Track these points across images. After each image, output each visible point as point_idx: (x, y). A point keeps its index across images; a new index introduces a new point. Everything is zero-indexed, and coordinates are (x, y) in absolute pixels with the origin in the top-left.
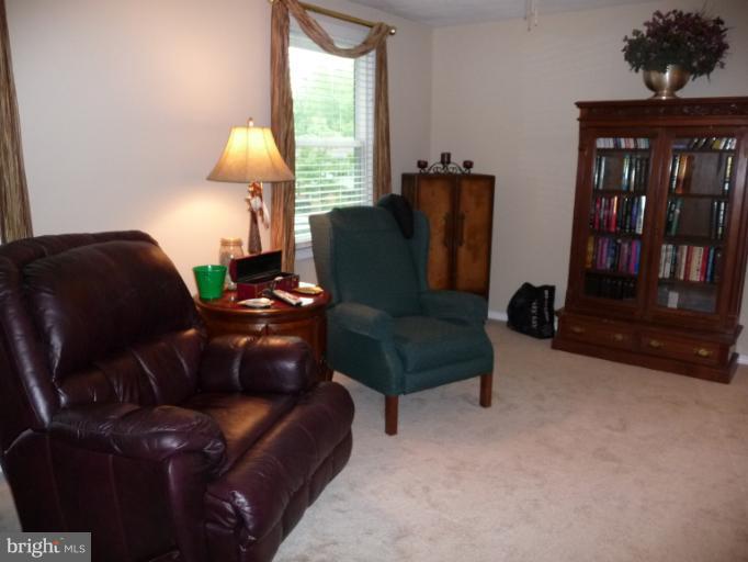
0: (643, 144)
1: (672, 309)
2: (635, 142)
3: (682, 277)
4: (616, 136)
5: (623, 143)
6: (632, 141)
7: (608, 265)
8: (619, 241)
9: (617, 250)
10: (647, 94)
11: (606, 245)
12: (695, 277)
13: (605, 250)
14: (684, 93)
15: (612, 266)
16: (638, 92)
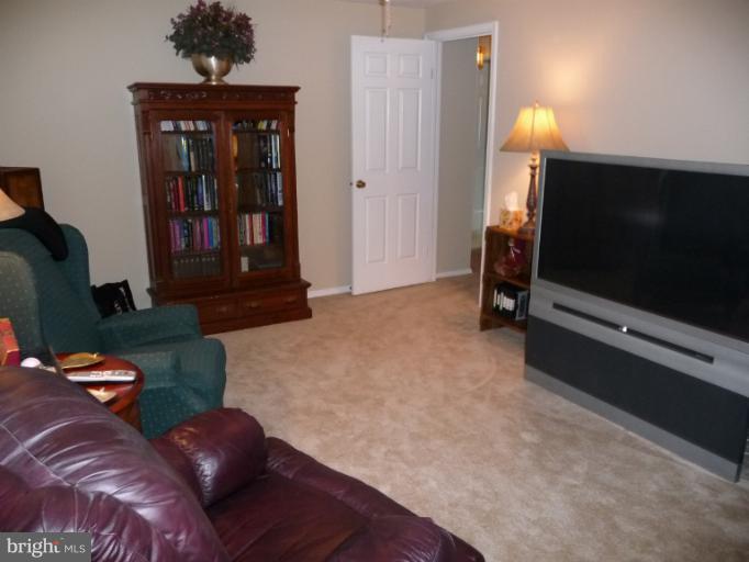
0: (202, 126)
1: (245, 273)
2: (195, 124)
3: (249, 242)
4: (175, 119)
5: (183, 125)
6: (191, 123)
7: (183, 246)
8: (190, 221)
9: (190, 229)
10: (198, 79)
11: (177, 227)
12: (259, 240)
13: (177, 232)
14: (231, 79)
15: (187, 246)
16: (190, 77)
